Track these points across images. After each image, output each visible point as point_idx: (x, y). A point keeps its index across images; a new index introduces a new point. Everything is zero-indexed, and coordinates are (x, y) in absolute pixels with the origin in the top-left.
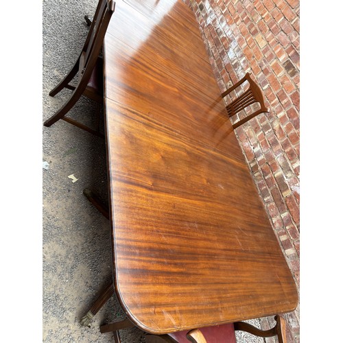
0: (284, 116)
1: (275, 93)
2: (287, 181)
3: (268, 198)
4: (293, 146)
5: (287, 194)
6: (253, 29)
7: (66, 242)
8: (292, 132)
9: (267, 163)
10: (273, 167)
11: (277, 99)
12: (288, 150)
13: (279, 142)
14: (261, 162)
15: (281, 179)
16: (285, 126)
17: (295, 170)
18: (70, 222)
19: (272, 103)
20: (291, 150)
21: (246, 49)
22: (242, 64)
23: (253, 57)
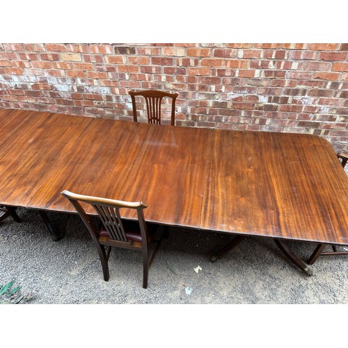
0: (167, 77)
1: (139, 72)
2: (220, 101)
3: (224, 118)
4: (197, 83)
5: (230, 105)
6: (50, 57)
7: (253, 280)
8: (185, 78)
9: (197, 107)
10: (204, 104)
11: (146, 75)
12: (197, 88)
13: (186, 91)
14: (193, 111)
15: (216, 104)
16: (176, 81)
17: (216, 91)
18: (236, 275)
19: (147, 79)
20: (199, 86)
21: (69, 73)
22: (84, 84)
23: (85, 71)
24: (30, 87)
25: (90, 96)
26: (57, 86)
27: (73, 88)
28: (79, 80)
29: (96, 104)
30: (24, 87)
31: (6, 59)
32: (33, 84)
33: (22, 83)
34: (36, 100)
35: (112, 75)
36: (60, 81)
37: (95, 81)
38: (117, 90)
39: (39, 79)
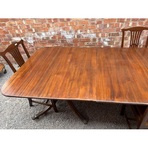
1: (116, 22)
19: (120, 26)
21: (74, 27)
22: (82, 33)
23: (83, 26)
24: (50, 38)
25: (84, 39)
26: (66, 36)
27: (74, 36)
28: (79, 31)
29: (86, 44)
30: (48, 38)
31: (40, 23)
32: (52, 36)
33: (47, 36)
34: (53, 45)
35: (99, 25)
36: (68, 33)
37: (88, 30)
38: (100, 35)
39: (56, 33)
